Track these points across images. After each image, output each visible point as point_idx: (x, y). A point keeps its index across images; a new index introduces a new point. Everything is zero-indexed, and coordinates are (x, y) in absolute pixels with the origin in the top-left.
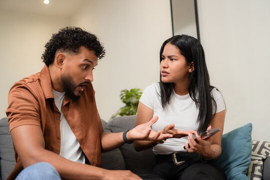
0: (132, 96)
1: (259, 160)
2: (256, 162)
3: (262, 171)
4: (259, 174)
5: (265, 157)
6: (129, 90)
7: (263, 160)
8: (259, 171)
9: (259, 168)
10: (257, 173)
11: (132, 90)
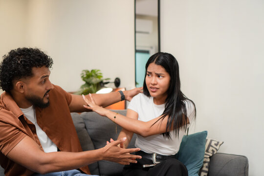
0: (92, 76)
1: (207, 158)
2: (205, 160)
3: (209, 167)
4: (207, 170)
5: (211, 155)
6: (90, 70)
7: (210, 157)
8: (206, 167)
9: (206, 164)
10: (205, 169)
11: (92, 71)
